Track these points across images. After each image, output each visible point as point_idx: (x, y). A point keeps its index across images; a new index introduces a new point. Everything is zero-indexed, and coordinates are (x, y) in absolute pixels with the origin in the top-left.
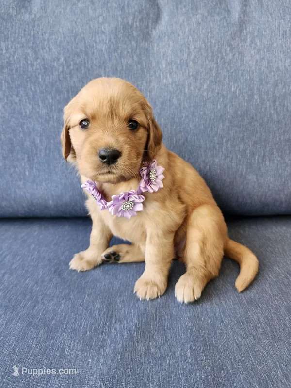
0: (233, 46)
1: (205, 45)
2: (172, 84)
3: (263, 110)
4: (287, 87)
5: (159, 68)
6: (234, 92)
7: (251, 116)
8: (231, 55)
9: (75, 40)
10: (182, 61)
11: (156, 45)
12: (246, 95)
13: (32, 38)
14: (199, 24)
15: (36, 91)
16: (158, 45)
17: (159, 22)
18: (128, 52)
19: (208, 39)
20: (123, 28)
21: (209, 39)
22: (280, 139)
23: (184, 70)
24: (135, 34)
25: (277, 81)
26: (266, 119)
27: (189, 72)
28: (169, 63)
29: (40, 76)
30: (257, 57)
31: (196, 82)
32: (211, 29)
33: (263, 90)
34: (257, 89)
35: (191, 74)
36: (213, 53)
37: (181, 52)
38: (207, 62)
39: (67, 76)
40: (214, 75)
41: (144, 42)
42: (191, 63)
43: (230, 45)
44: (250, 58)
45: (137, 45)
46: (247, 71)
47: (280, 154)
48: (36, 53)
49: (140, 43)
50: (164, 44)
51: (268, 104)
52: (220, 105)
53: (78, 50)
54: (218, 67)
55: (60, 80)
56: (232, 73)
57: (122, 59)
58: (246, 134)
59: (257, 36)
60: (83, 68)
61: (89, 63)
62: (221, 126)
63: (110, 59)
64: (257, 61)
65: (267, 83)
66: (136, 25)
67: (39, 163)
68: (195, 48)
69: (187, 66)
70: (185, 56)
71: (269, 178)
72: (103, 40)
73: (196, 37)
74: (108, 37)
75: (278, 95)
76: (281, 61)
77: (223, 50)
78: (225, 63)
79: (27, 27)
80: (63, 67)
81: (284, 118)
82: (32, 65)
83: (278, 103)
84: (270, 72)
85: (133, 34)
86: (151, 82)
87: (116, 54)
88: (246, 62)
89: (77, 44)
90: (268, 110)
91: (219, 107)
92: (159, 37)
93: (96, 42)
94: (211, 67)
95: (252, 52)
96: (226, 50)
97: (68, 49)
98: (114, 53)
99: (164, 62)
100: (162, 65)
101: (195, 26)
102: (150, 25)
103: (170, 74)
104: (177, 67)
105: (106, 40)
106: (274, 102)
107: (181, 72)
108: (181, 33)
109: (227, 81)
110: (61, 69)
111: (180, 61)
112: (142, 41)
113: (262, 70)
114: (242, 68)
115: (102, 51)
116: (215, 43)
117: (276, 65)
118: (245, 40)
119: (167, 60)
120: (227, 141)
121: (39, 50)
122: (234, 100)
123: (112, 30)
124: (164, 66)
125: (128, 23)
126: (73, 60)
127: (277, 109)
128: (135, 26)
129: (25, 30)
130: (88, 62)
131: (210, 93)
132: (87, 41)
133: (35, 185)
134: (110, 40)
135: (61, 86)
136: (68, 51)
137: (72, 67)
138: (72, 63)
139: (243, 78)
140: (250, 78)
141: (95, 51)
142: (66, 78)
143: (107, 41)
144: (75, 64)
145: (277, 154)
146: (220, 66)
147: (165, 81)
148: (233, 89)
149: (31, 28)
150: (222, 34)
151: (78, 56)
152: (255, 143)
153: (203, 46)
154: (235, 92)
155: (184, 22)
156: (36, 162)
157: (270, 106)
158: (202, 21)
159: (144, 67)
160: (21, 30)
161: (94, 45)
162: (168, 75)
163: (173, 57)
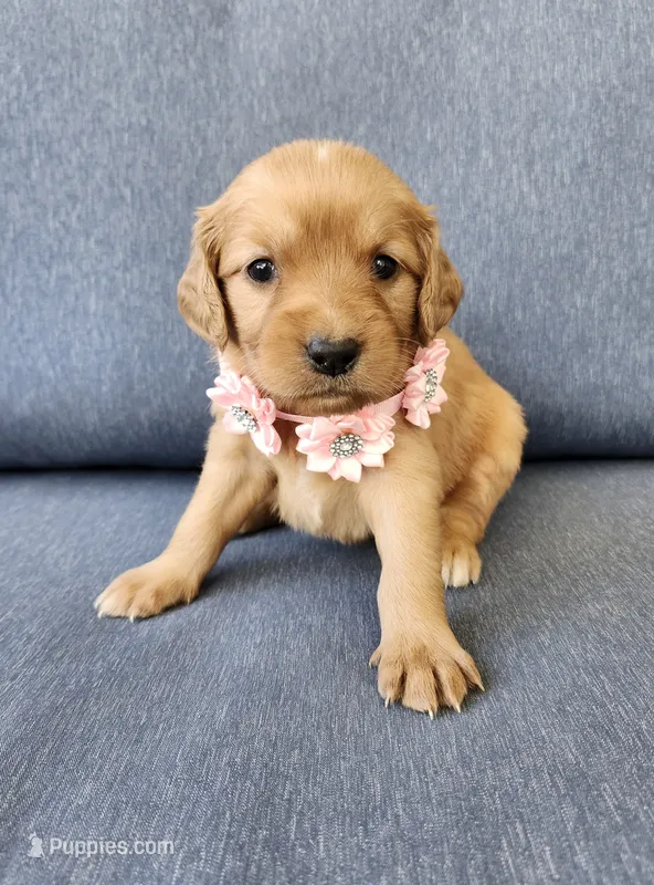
0: (429, 35)
1: (360, 34)
2: (281, 125)
3: (503, 183)
4: (560, 128)
5: (250, 88)
6: (431, 143)
7: (475, 198)
8: (422, 56)
9: (49, 22)
10: (306, 71)
11: (242, 35)
12: (462, 150)
16: (249, 35)
18: (175, 51)
19: (366, 20)
21: (369, 19)
22: (547, 254)
23: (309, 92)
24: (192, 10)
25: (535, 114)
26: (510, 207)
27: (322, 96)
28: (273, 76)
30: (487, 60)
31: (339, 120)
33: (503, 137)
34: (488, 133)
35: (326, 99)
36: (379, 52)
37: (302, 49)
38: (365, 71)
39: (28, 106)
40: (383, 102)
41: (213, 29)
42: (327, 74)
43: (420, 32)
44: (469, 63)
45: (196, 35)
46: (463, 92)
47: (549, 291)
49: (204, 30)
50: (262, 31)
51: (515, 171)
53: (56, 48)
54: (391, 85)
55: (11, 118)
56: (427, 97)
57: (161, 67)
58: (462, 243)
59: (485, 13)
60: (66, 88)
61: (82, 76)
63: (131, 67)
64: (485, 70)
65: (513, 120)
68: (336, 39)
69: (318, 83)
70: (313, 59)
71: (524, 351)
72: (116, 24)
73: (338, 14)
74: (126, 17)
75: (537, 148)
76: (545, 68)
77: (403, 44)
78: (408, 75)
80: (20, 87)
81: (555, 204)
83: (538, 168)
84: (518, 95)
85: (187, 9)
86: (230, 119)
87: (146, 55)
88: (460, 72)
89: (54, 32)
90: (515, 182)
92: (251, 16)
93: (98, 29)
94: (374, 85)
95: (475, 50)
96: (410, 45)
97: (32, 45)
98: (142, 54)
99: (261, 73)
100: (257, 79)
103: (277, 100)
104: (294, 86)
105: (123, 24)
106: (530, 164)
107: (304, 97)
108: (301, 7)
109: (413, 116)
110: (14, 91)
111: (301, 70)
112: (210, 24)
113: (499, 91)
114: (452, 84)
115: (113, 48)
116: (384, 29)
117: (533, 78)
118: (456, 22)
119: (268, 69)
122: (432, 161)
124: (262, 83)
126: (44, 70)
127: (536, 180)
130: (78, 75)
132: (76, 27)
134: (132, 23)
135: (14, 131)
136: (33, 49)
137: (39, 87)
138: (41, 77)
139: (454, 109)
140: (470, 108)
141: (96, 49)
142: (25, 112)
143: (126, 27)
144: (48, 79)
145: (542, 292)
146: (398, 81)
147: (264, 117)
148: (428, 136)
150: (401, 10)
151: (56, 60)
152: (486, 265)
153: (355, 33)
154: (433, 143)
157: (520, 173)
159: (214, 83)
161: (95, 36)
162: (273, 104)
163: (283, 63)
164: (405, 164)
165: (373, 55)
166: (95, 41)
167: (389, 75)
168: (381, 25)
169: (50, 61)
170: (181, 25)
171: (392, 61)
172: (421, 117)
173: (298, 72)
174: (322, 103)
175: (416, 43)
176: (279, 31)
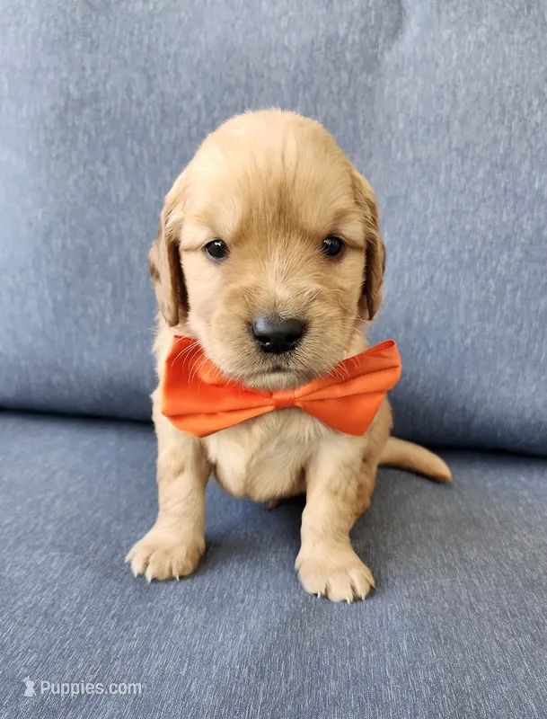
1: (489, 90)
2: (413, 165)
5: (390, 129)
6: (538, 191)
8: (539, 114)
9: (228, 59)
10: (438, 119)
11: (388, 82)
13: (145, 51)
14: (480, 45)
15: (141, 155)
16: (393, 82)
17: (400, 37)
18: (331, 92)
19: (495, 78)
20: (327, 42)
21: (498, 78)
23: (440, 137)
24: (349, 57)
27: (450, 143)
28: (411, 122)
29: (153, 128)
31: (462, 164)
32: (504, 58)
35: (454, 145)
36: (504, 107)
37: (438, 99)
38: (490, 124)
40: (502, 151)
41: (365, 74)
42: (457, 123)
45: (350, 80)
48: (149, 79)
49: (357, 76)
50: (405, 80)
52: (508, 215)
53: (233, 81)
54: (511, 137)
56: (539, 151)
62: (505, 257)
66: (354, 41)
67: (132, 301)
68: (468, 93)
69: (448, 130)
70: (447, 108)
73: (472, 71)
74: (294, 59)
77: (524, 103)
78: (526, 129)
79: (137, 26)
80: (200, 113)
82: (140, 104)
85: (344, 56)
86: (370, 156)
87: (307, 94)
89: (232, 68)
91: (505, 218)
92: (397, 66)
93: (269, 67)
94: (496, 136)
96: (530, 104)
97: (213, 77)
98: (304, 93)
99: (401, 117)
100: (397, 123)
101: (472, 48)
102: (381, 40)
103: (412, 143)
104: (428, 131)
105: (290, 65)
107: (435, 141)
108: (441, 62)
109: (525, 167)
110: (194, 116)
111: (435, 118)
112: (362, 71)
115: (280, 86)
116: (510, 87)
119: (408, 115)
120: (514, 290)
121: (155, 76)
122: (536, 207)
123: (304, 46)
124: (401, 125)
125: (337, 33)
126: (221, 100)
128: (350, 41)
129: (132, 34)
131: (490, 188)
132: (251, 64)
133: (121, 345)
134: (297, 65)
136: (213, 81)
141: (266, 85)
143: (292, 68)
146: (517, 134)
147: (399, 155)
148: (537, 185)
149: (143, 29)
150: (526, 71)
151: (232, 92)
155: (449, 40)
156: (128, 301)
158: (488, 40)
159: (360, 124)
160: (124, 32)
161: (266, 73)
162: (408, 145)
163: (421, 110)
164: (514, 207)
165: (497, 110)
166: (265, 78)
167: (510, 128)
168: (507, 84)
169: (227, 93)
170: (338, 70)
171: (514, 117)
172: (532, 167)
173: (432, 120)
174: (449, 147)
175: (536, 103)
176: (420, 82)
